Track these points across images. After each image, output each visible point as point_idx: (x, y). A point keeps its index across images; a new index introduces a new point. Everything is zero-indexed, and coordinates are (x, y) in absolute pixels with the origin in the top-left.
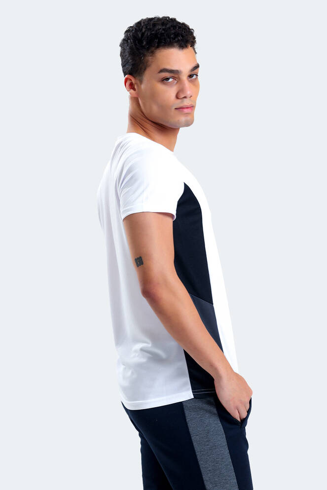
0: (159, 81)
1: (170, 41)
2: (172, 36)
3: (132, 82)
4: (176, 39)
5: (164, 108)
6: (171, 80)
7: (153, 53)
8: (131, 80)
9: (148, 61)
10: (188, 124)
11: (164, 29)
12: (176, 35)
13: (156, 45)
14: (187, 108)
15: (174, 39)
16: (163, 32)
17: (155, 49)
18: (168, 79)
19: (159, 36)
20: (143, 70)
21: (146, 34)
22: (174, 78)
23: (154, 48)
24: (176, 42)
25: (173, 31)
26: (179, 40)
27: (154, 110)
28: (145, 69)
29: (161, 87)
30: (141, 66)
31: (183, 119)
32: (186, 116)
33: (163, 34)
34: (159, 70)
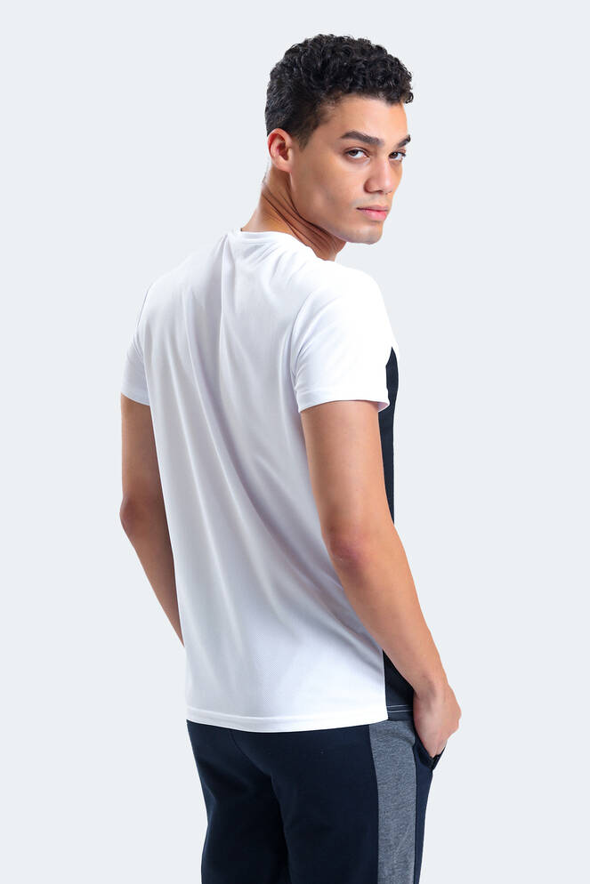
0: (340, 153)
1: (374, 86)
2: (379, 78)
3: (284, 144)
4: (386, 85)
5: (336, 203)
6: (360, 155)
7: (337, 99)
8: (282, 139)
9: (324, 113)
10: (371, 240)
11: (365, 63)
12: (387, 77)
13: (348, 87)
14: (378, 211)
15: (382, 84)
16: (363, 66)
17: (342, 95)
18: (355, 152)
19: (355, 73)
20: (311, 127)
21: (332, 63)
22: (366, 152)
23: (340, 92)
24: (383, 90)
25: (381, 70)
26: (389, 87)
27: (318, 204)
28: (316, 127)
29: (339, 163)
30: (309, 118)
31: (365, 229)
32: (372, 225)
33: (363, 69)
34: (343, 133)
